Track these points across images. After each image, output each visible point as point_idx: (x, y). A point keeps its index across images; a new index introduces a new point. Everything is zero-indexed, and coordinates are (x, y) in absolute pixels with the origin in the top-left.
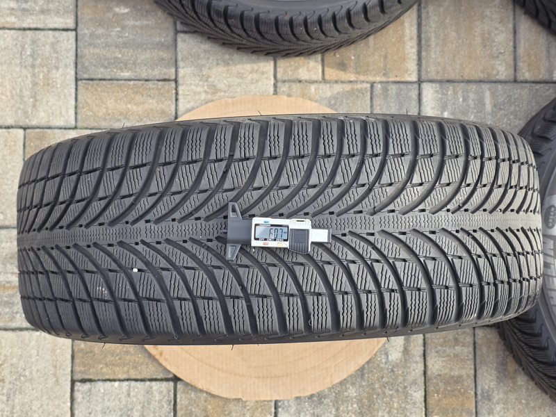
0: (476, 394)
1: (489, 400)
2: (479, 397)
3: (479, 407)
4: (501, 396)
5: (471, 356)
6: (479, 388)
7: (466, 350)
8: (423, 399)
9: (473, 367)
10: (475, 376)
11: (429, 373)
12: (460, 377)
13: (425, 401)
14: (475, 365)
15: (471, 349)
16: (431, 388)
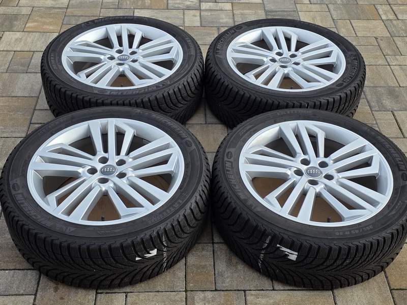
0: (215, 274)
1: (222, 276)
2: (217, 275)
3: (216, 280)
4: (229, 274)
5: (212, 256)
6: (216, 271)
7: (208, 253)
8: (184, 276)
9: (213, 261)
10: (214, 265)
11: (188, 264)
12: (206, 265)
13: (185, 277)
14: (214, 260)
15: (212, 253)
16: (189, 271)
